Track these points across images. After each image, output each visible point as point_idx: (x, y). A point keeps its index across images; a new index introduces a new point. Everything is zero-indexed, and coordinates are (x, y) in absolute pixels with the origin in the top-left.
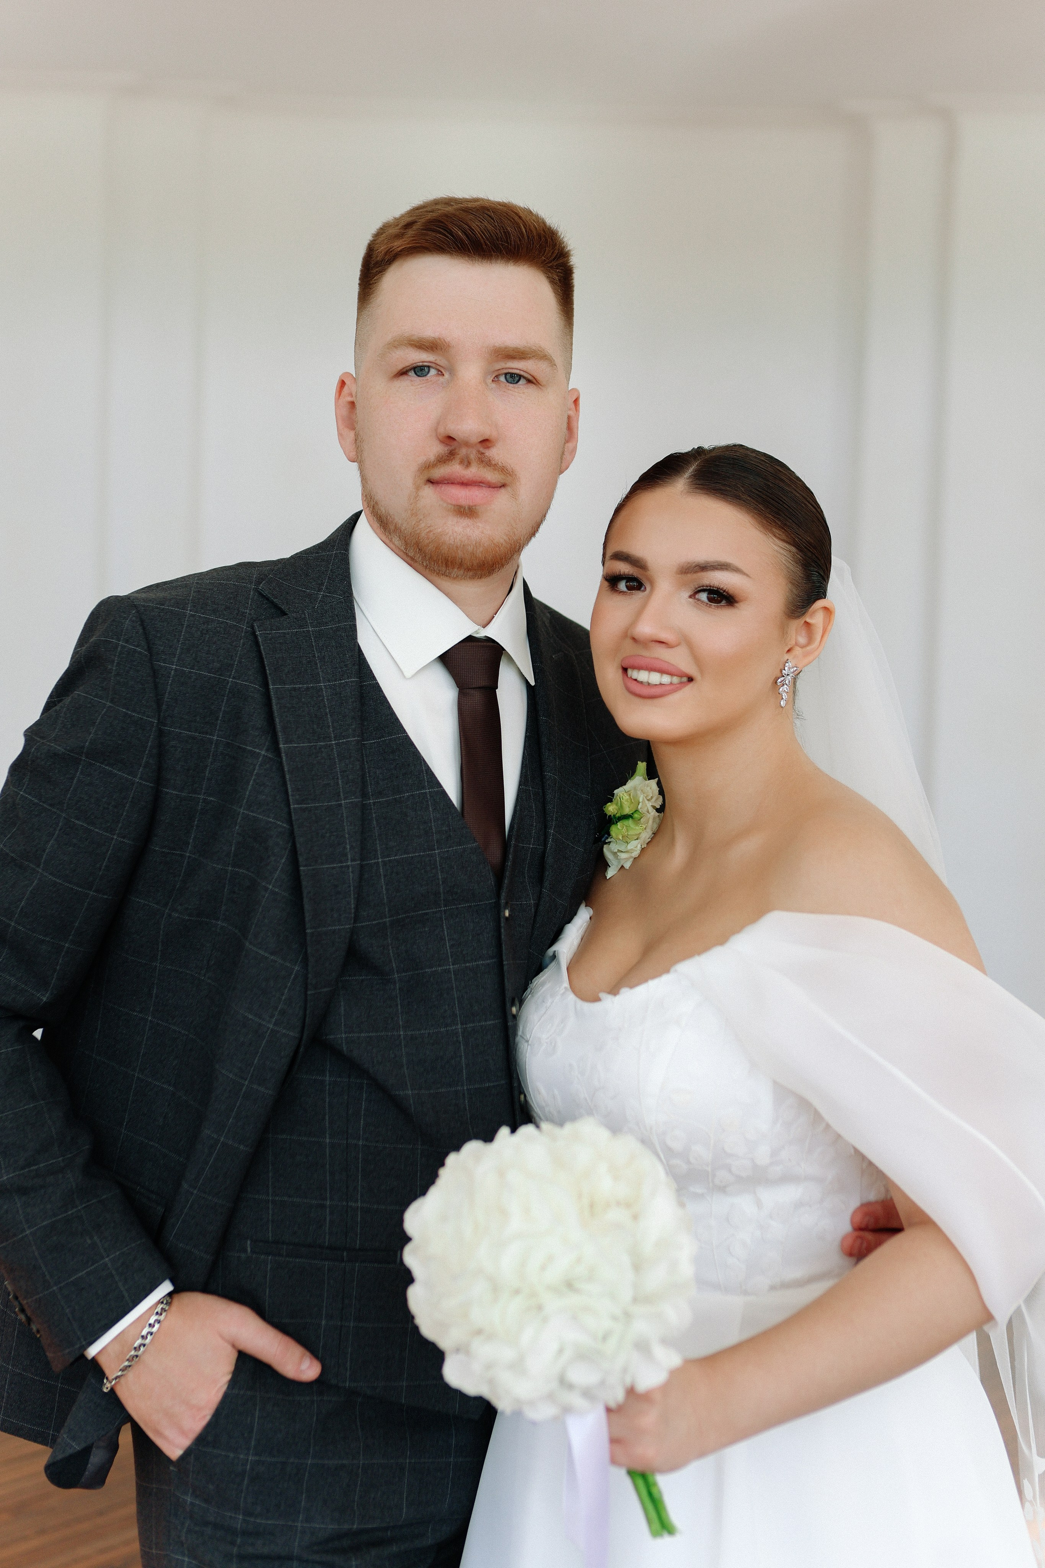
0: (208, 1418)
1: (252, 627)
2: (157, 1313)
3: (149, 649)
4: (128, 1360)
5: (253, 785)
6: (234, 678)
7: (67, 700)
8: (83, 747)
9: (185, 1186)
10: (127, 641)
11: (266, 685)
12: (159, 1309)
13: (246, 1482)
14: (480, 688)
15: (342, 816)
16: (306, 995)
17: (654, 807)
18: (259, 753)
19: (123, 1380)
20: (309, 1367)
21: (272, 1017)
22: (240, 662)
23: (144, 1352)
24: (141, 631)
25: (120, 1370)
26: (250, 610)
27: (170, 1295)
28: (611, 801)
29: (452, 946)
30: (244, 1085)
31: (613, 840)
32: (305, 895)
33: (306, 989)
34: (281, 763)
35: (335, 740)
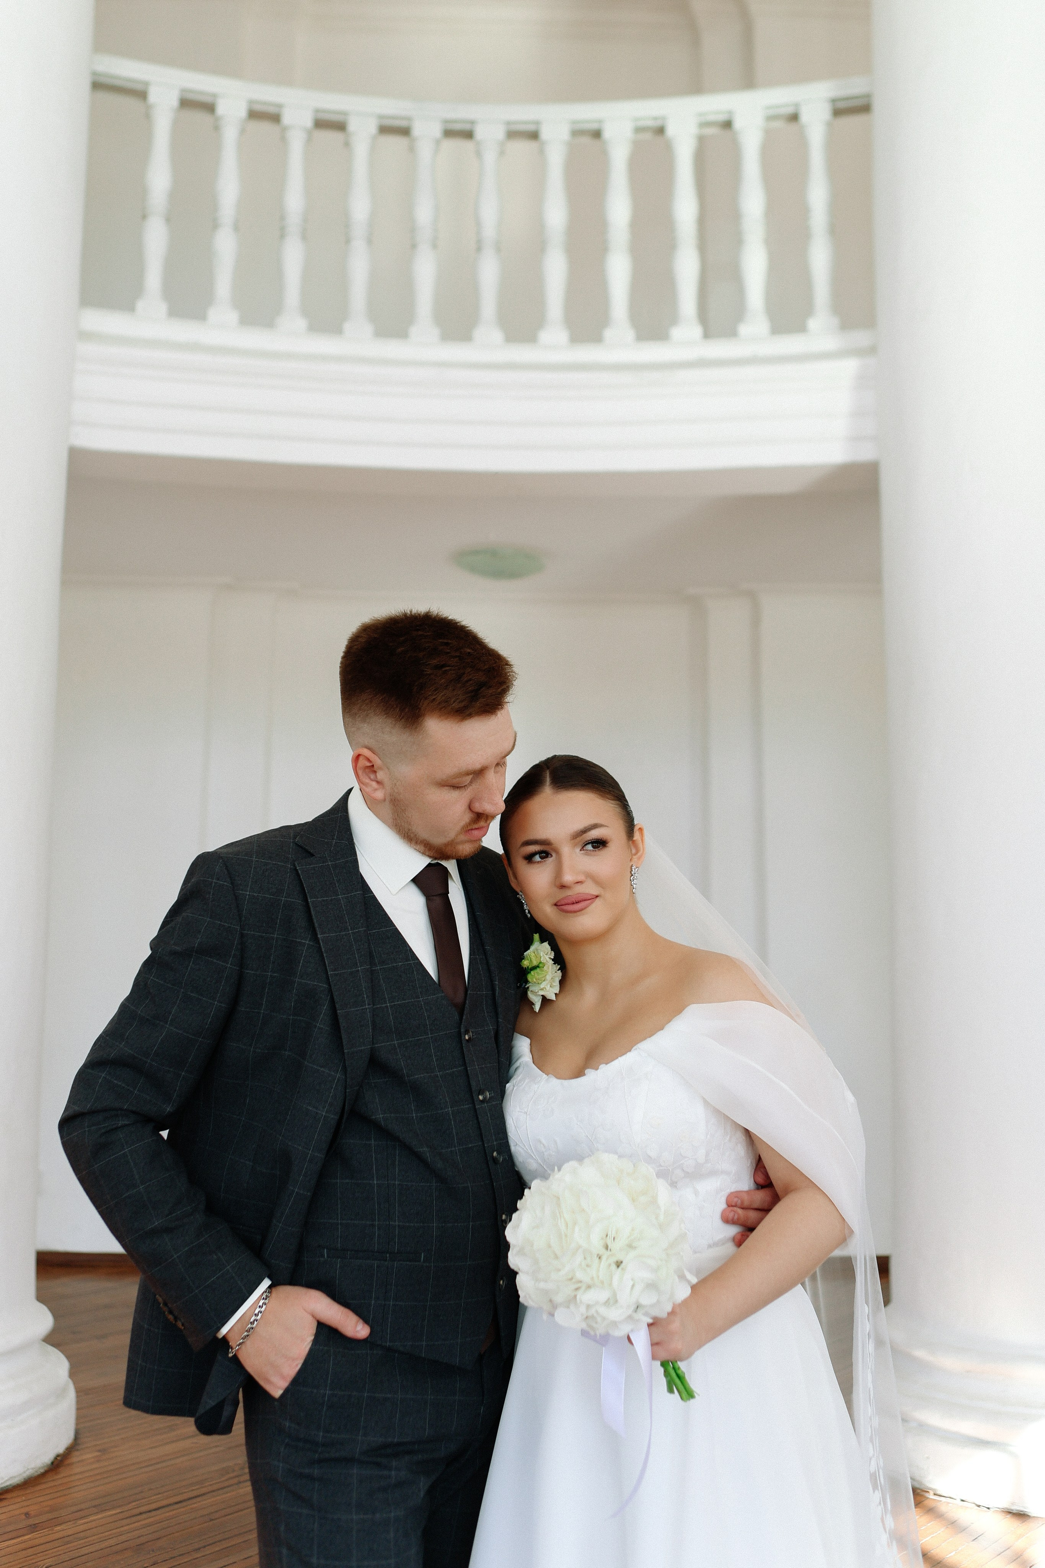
0: (299, 1366)
1: (294, 865)
2: (263, 1299)
3: (232, 883)
4: (247, 1331)
5: (302, 963)
6: (285, 897)
7: (179, 919)
8: (194, 947)
9: (274, 1221)
10: (218, 879)
11: (306, 900)
12: (264, 1296)
13: (324, 1410)
14: (439, 895)
15: (360, 977)
16: (346, 1092)
17: (550, 958)
18: (305, 943)
19: (243, 1347)
20: (362, 1329)
21: (324, 1108)
22: (289, 887)
23: (257, 1325)
24: (226, 872)
25: (242, 1338)
26: (292, 855)
27: (270, 1287)
28: (523, 959)
29: (437, 1060)
30: (309, 1153)
31: (532, 984)
32: (342, 1028)
33: (346, 1088)
34: (320, 948)
35: (351, 931)
